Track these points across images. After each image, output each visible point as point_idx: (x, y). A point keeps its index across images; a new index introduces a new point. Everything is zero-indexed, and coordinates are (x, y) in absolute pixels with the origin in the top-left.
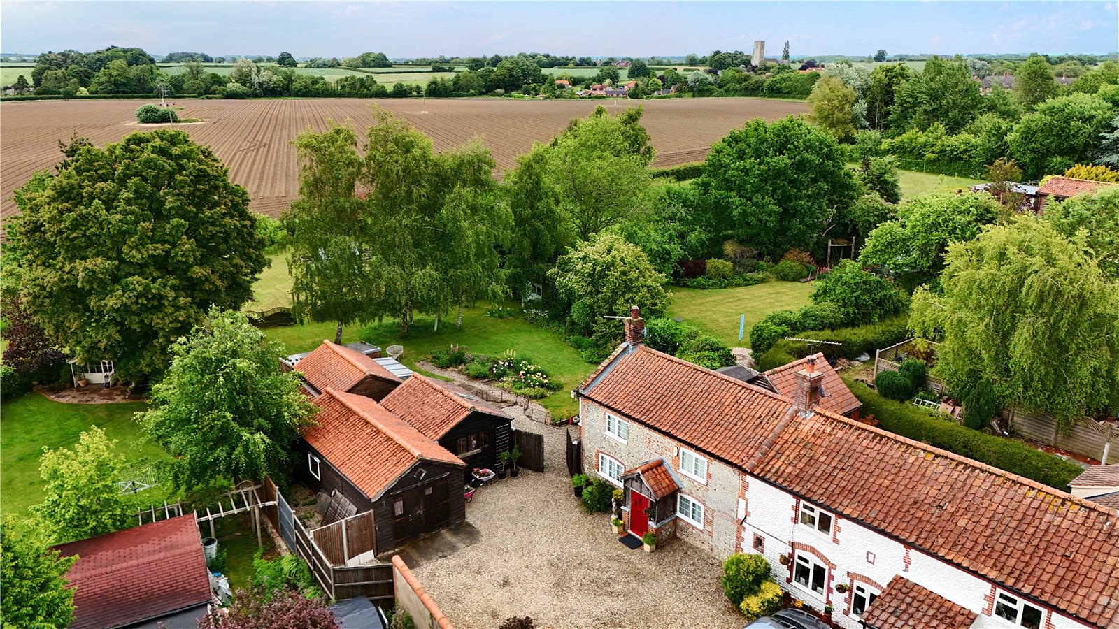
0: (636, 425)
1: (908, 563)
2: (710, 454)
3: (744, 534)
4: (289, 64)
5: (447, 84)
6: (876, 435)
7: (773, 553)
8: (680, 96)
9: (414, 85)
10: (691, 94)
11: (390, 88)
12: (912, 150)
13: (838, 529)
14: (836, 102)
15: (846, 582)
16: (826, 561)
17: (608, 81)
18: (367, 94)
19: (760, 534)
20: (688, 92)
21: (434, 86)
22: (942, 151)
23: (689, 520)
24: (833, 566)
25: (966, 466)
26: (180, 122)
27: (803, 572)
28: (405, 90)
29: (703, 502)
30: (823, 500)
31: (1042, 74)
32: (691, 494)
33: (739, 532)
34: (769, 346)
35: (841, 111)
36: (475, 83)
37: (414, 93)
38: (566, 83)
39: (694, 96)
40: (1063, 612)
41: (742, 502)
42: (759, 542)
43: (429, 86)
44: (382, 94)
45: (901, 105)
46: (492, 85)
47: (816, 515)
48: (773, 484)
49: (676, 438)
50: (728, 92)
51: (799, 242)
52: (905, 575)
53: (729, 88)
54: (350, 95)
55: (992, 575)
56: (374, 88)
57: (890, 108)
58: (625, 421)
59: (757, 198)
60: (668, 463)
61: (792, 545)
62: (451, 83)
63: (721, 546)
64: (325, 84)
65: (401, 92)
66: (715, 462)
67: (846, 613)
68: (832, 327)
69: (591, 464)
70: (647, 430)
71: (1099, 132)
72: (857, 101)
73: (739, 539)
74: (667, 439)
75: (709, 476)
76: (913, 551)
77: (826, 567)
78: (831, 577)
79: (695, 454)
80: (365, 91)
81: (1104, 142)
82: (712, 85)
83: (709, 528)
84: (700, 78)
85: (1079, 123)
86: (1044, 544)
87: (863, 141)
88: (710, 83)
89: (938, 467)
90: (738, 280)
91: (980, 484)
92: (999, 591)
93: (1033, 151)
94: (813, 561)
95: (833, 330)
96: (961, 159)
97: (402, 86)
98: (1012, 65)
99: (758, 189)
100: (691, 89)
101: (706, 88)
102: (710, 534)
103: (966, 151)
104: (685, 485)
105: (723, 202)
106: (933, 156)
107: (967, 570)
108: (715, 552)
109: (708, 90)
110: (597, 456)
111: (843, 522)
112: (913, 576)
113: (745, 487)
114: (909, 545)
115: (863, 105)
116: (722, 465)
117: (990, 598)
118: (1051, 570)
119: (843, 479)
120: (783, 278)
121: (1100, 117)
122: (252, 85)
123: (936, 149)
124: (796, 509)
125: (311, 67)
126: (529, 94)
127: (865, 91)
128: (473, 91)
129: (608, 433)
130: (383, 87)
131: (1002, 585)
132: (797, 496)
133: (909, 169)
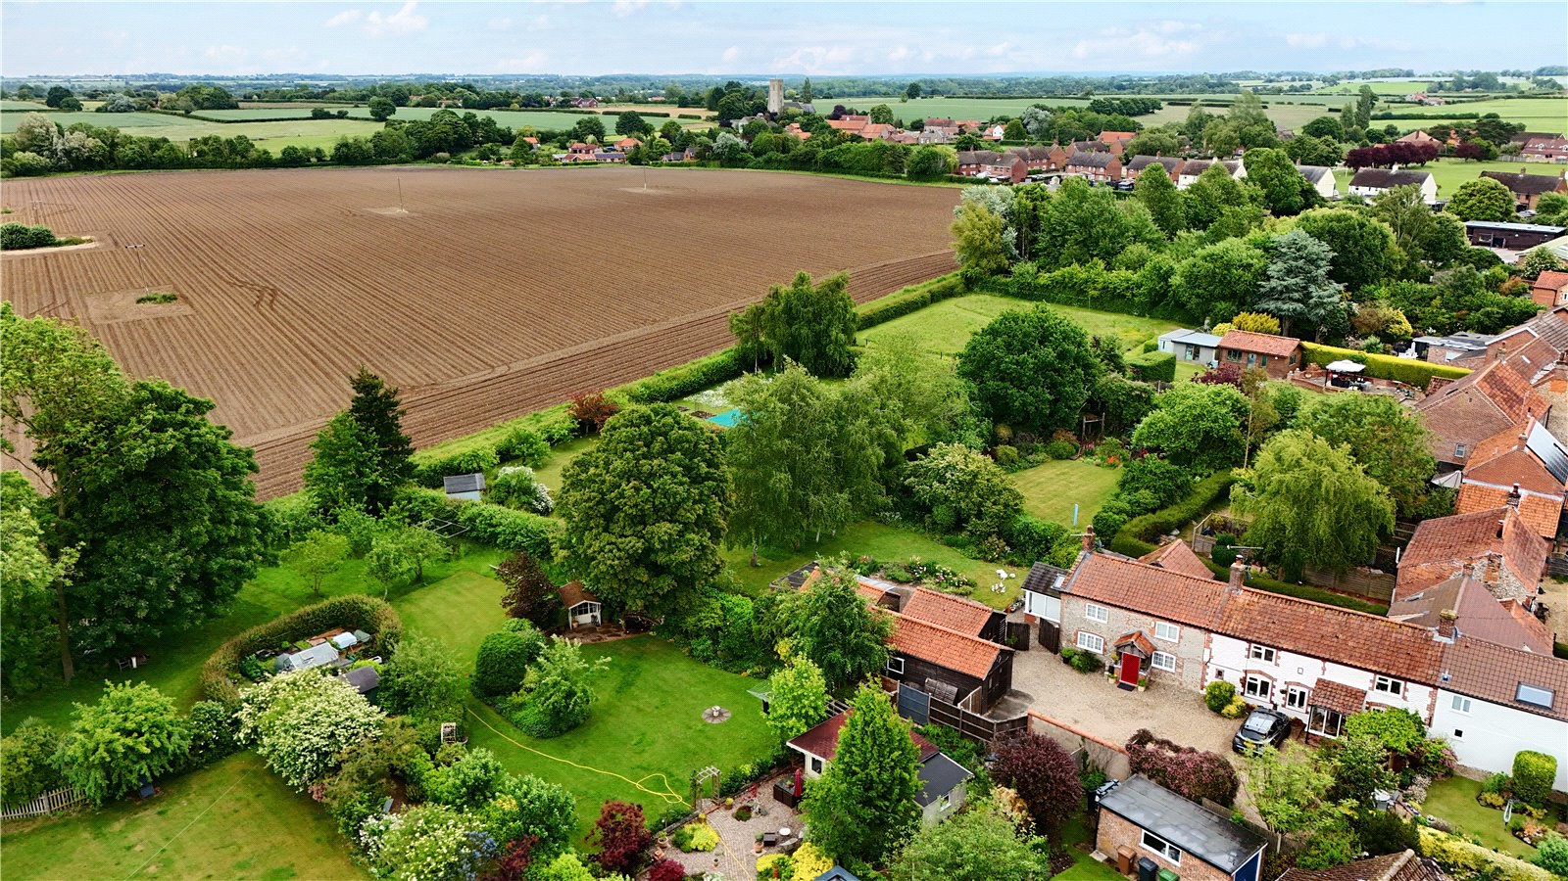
0: (1116, 610)
1: (1324, 669)
2: (1182, 623)
3: (1208, 670)
4: (69, 106)
5: (364, 148)
6: (1287, 600)
7: (1233, 678)
8: (703, 165)
9: (312, 147)
10: (717, 162)
11: (276, 153)
12: (1073, 286)
13: (1278, 657)
14: (986, 231)
15: (1284, 688)
16: (1270, 677)
17: (591, 138)
18: (241, 163)
19: (1221, 668)
20: (714, 159)
21: (344, 149)
22: (1104, 288)
23: (1163, 667)
24: (1274, 680)
25: (1345, 613)
26: (59, 244)
27: (1252, 687)
28: (301, 156)
29: (1175, 655)
30: (1268, 642)
31: (1163, 182)
32: (1165, 650)
33: (1204, 669)
34: (1115, 532)
35: (991, 240)
36: (405, 144)
37: (313, 160)
38: (533, 140)
39: (722, 166)
40: (1414, 681)
41: (1207, 651)
42: (1220, 673)
43: (337, 149)
44: (265, 162)
45: (1050, 233)
46: (430, 147)
47: (1263, 651)
48: (1233, 637)
49: (1153, 616)
50: (769, 164)
51: (1064, 423)
52: (1323, 677)
53: (770, 159)
54: (215, 165)
55: (1374, 668)
56: (253, 154)
57: (1039, 235)
58: (1103, 607)
59: (1031, 389)
60: (1146, 632)
61: (1246, 672)
62: (371, 145)
63: (1189, 680)
64: (172, 149)
65: (293, 160)
66: (1187, 629)
67: (1284, 706)
68: (1154, 511)
69: (1069, 641)
70: (1126, 613)
71: (1257, 280)
72: (1006, 228)
73: (1204, 673)
74: (1146, 617)
75: (1181, 637)
76: (1327, 663)
77: (1270, 681)
78: (1274, 687)
79: (1168, 624)
80: (238, 159)
81: (1262, 290)
82: (744, 151)
83: (1180, 670)
84: (729, 143)
85: (1240, 272)
86: (1396, 648)
87: (1021, 275)
88: (743, 150)
89: (1328, 615)
90: (1024, 463)
91: (1355, 621)
92: (1378, 676)
93: (1198, 296)
94: (1260, 679)
95: (1154, 513)
96: (1124, 296)
97: (294, 149)
98: (1077, 115)
99: (1033, 381)
100: (718, 157)
101: (738, 156)
102: (1181, 674)
103: (1128, 288)
104: (1160, 645)
105: (1002, 393)
106: (1095, 293)
107: (1360, 668)
108: (1184, 685)
109: (741, 160)
110: (1076, 634)
111: (1282, 654)
112: (1327, 677)
113: (1210, 641)
114: (1324, 660)
115: (1012, 234)
116: (1192, 629)
117: (1373, 681)
118: (1402, 662)
119: (1276, 629)
120: (1058, 457)
121: (1257, 266)
122: (54, 153)
123: (1099, 286)
124: (1249, 650)
125: (106, 111)
126: (488, 159)
127: (1011, 216)
128: (404, 156)
129: (1087, 617)
130: (266, 152)
131: (1380, 673)
132: (1250, 642)
133: (1071, 305)
